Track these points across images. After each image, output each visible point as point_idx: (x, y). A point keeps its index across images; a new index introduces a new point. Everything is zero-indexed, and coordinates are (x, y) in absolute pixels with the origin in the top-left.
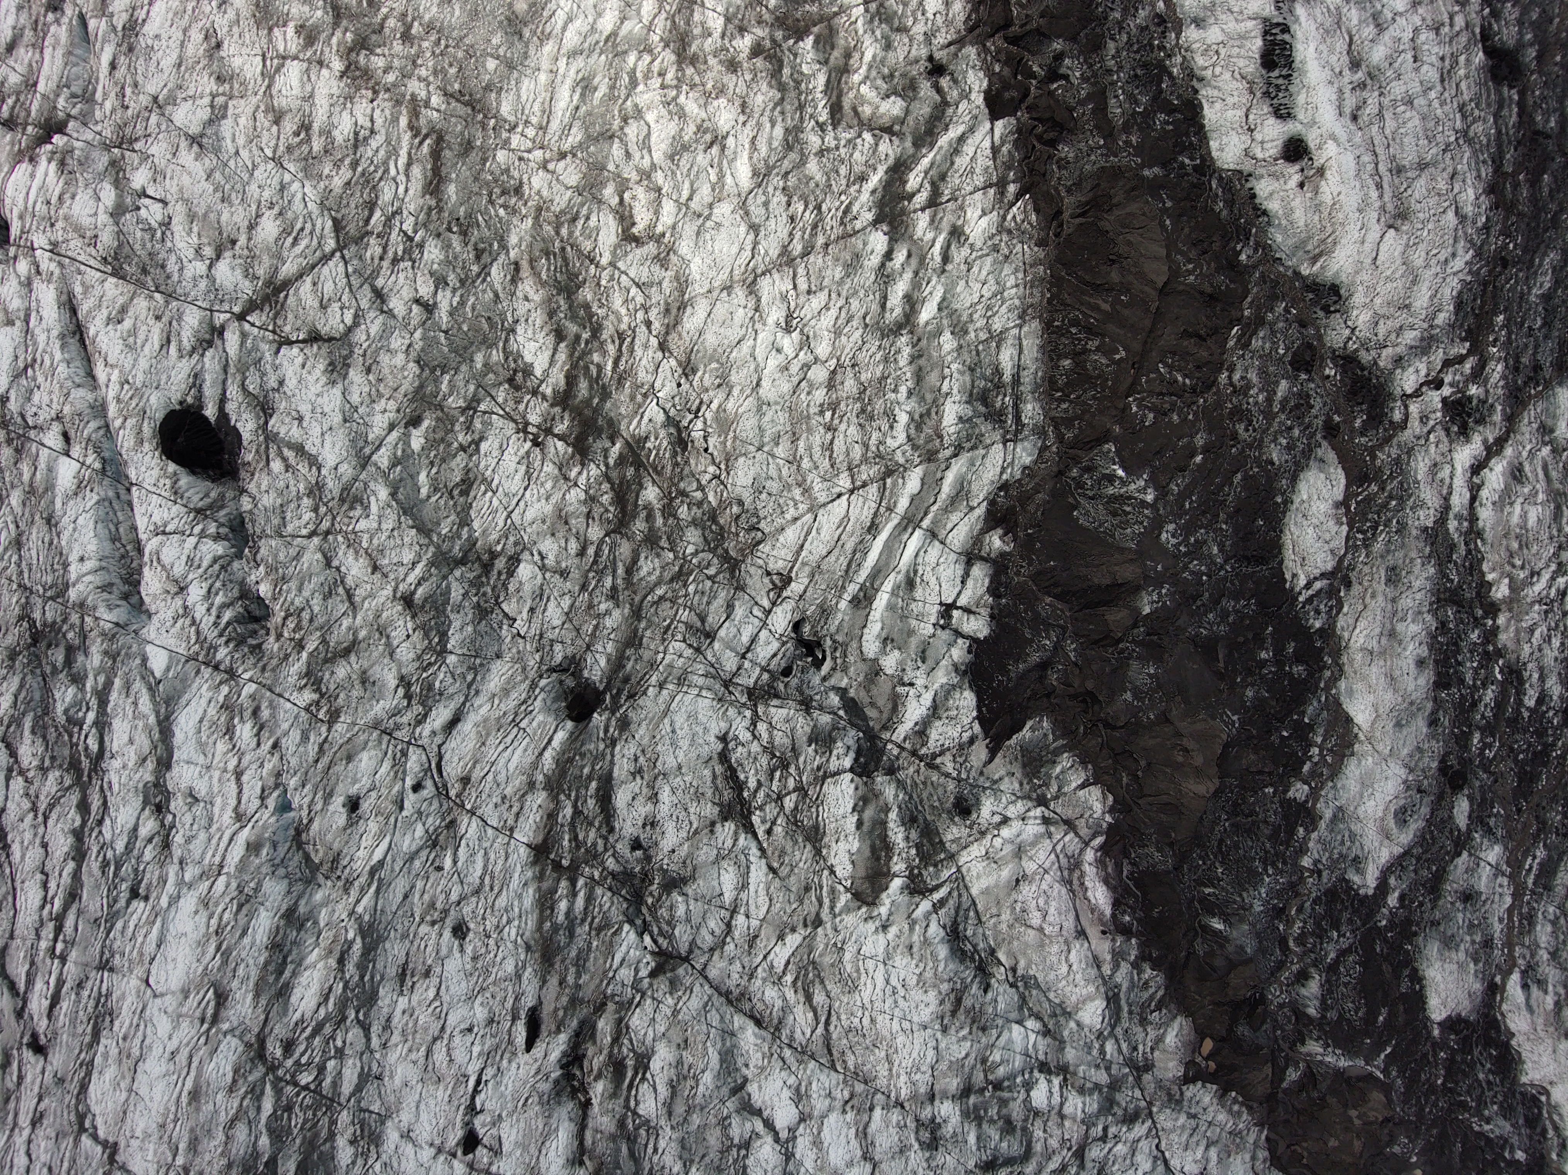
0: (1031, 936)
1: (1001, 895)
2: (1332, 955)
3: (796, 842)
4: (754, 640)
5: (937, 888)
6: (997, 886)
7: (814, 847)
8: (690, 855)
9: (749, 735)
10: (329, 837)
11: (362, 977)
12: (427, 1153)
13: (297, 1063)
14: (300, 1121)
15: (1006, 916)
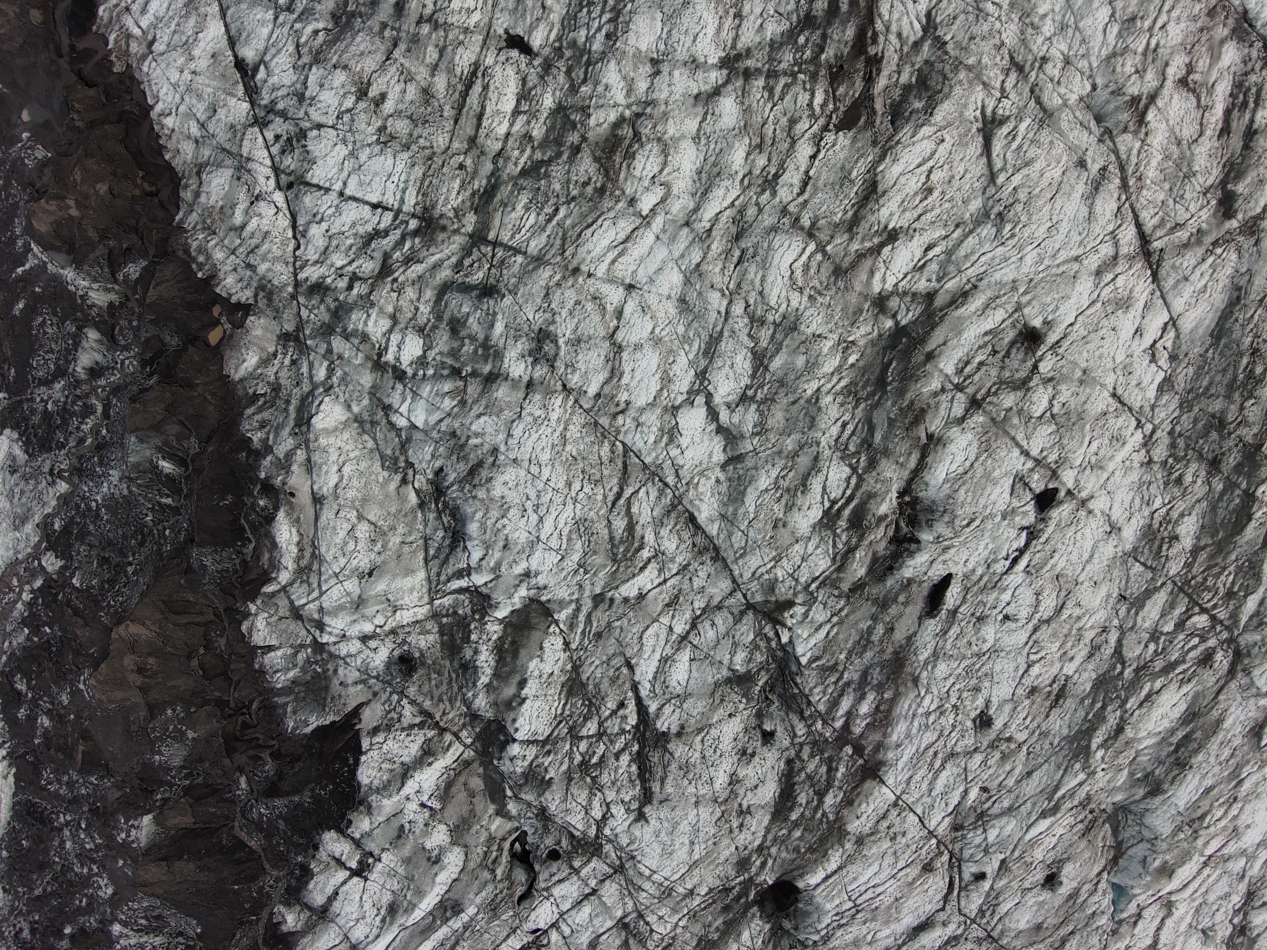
0: (373, 513)
1: (393, 564)
2: (58, 386)
3: (596, 686)
4: (578, 904)
5: (461, 591)
6: (395, 576)
7: (578, 674)
8: (713, 708)
9: (613, 811)
10: (1087, 855)
11: (1104, 707)
12: (1099, 504)
13: (1203, 639)
14: (1223, 578)
15: (395, 540)
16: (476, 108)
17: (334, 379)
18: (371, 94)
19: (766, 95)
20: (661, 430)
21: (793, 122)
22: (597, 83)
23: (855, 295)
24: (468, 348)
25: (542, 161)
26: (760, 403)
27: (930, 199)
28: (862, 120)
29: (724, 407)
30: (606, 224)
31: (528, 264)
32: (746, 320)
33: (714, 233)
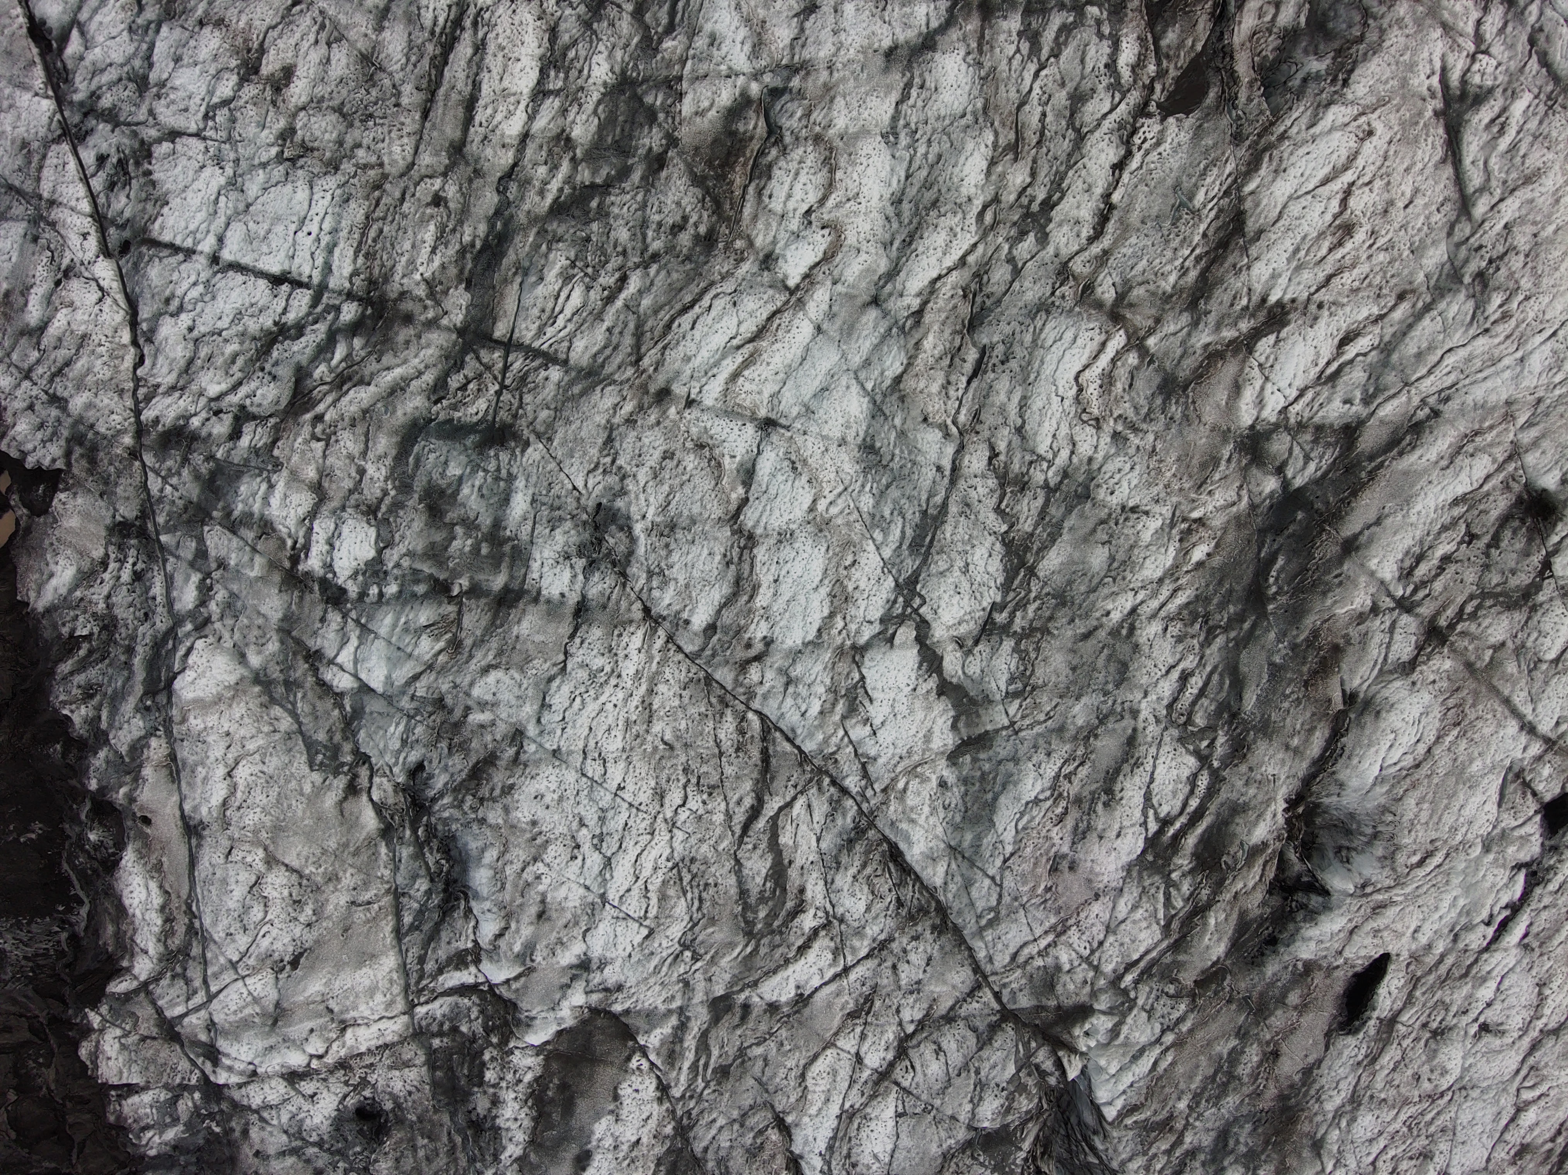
0: (295, 853)
1: (336, 941)
3: (721, 1160)
5: (463, 990)
6: (339, 966)
7: (687, 1142)
15: (337, 900)
16: (463, 86)
17: (213, 607)
18: (265, 70)
19: (1025, 47)
20: (833, 690)
21: (1078, 99)
22: (693, 32)
23: (1204, 431)
24: (462, 544)
25: (593, 186)
26: (1020, 638)
27: (1349, 246)
28: (1212, 94)
29: (951, 647)
30: (719, 304)
31: (571, 383)
32: (992, 482)
33: (927, 318)
